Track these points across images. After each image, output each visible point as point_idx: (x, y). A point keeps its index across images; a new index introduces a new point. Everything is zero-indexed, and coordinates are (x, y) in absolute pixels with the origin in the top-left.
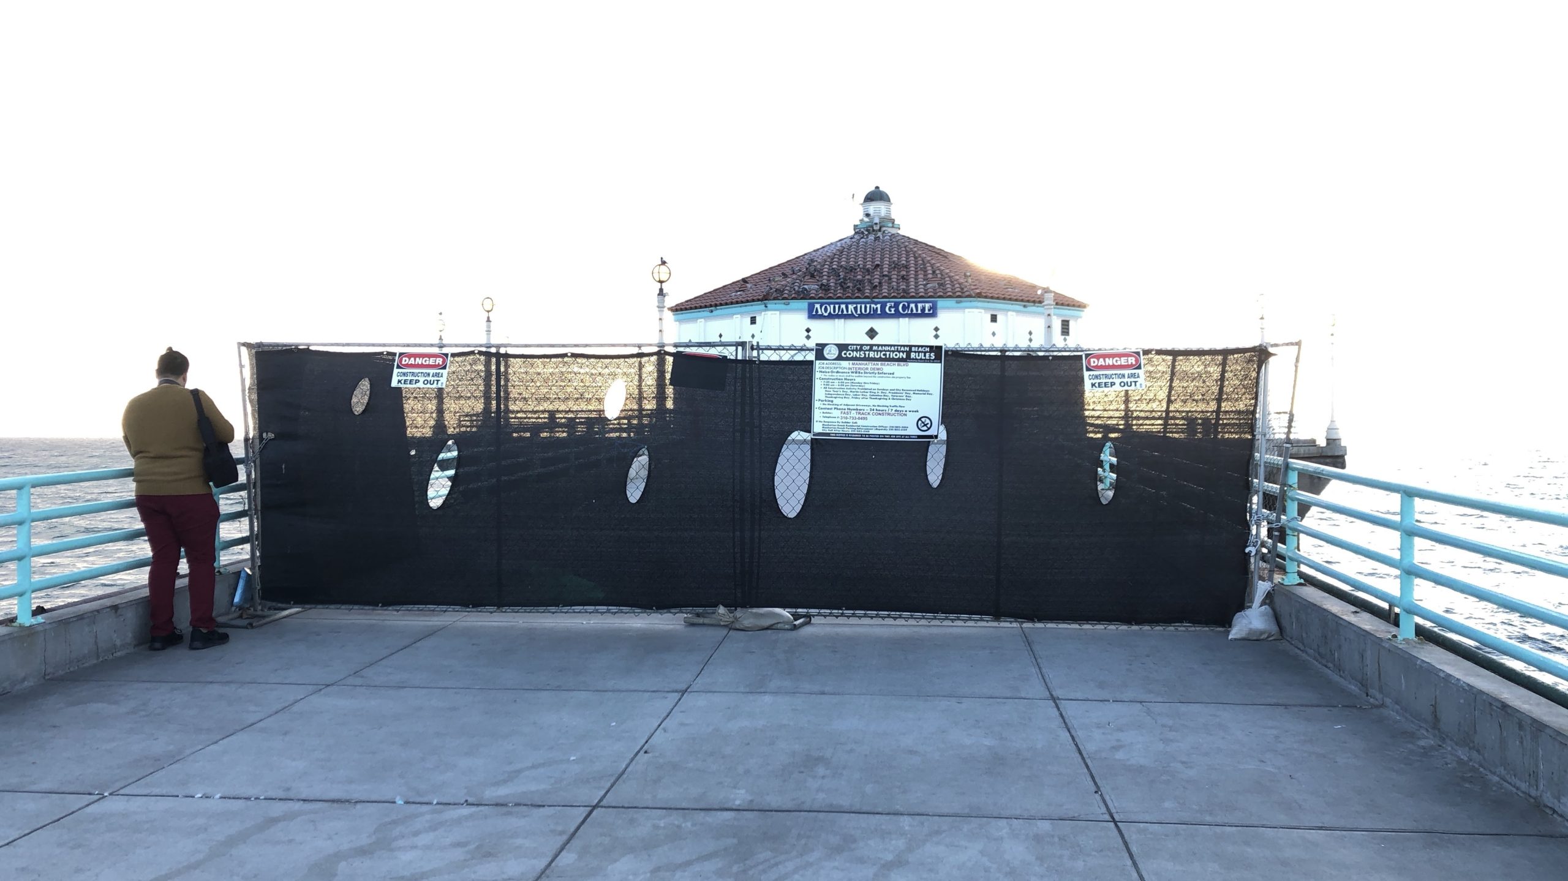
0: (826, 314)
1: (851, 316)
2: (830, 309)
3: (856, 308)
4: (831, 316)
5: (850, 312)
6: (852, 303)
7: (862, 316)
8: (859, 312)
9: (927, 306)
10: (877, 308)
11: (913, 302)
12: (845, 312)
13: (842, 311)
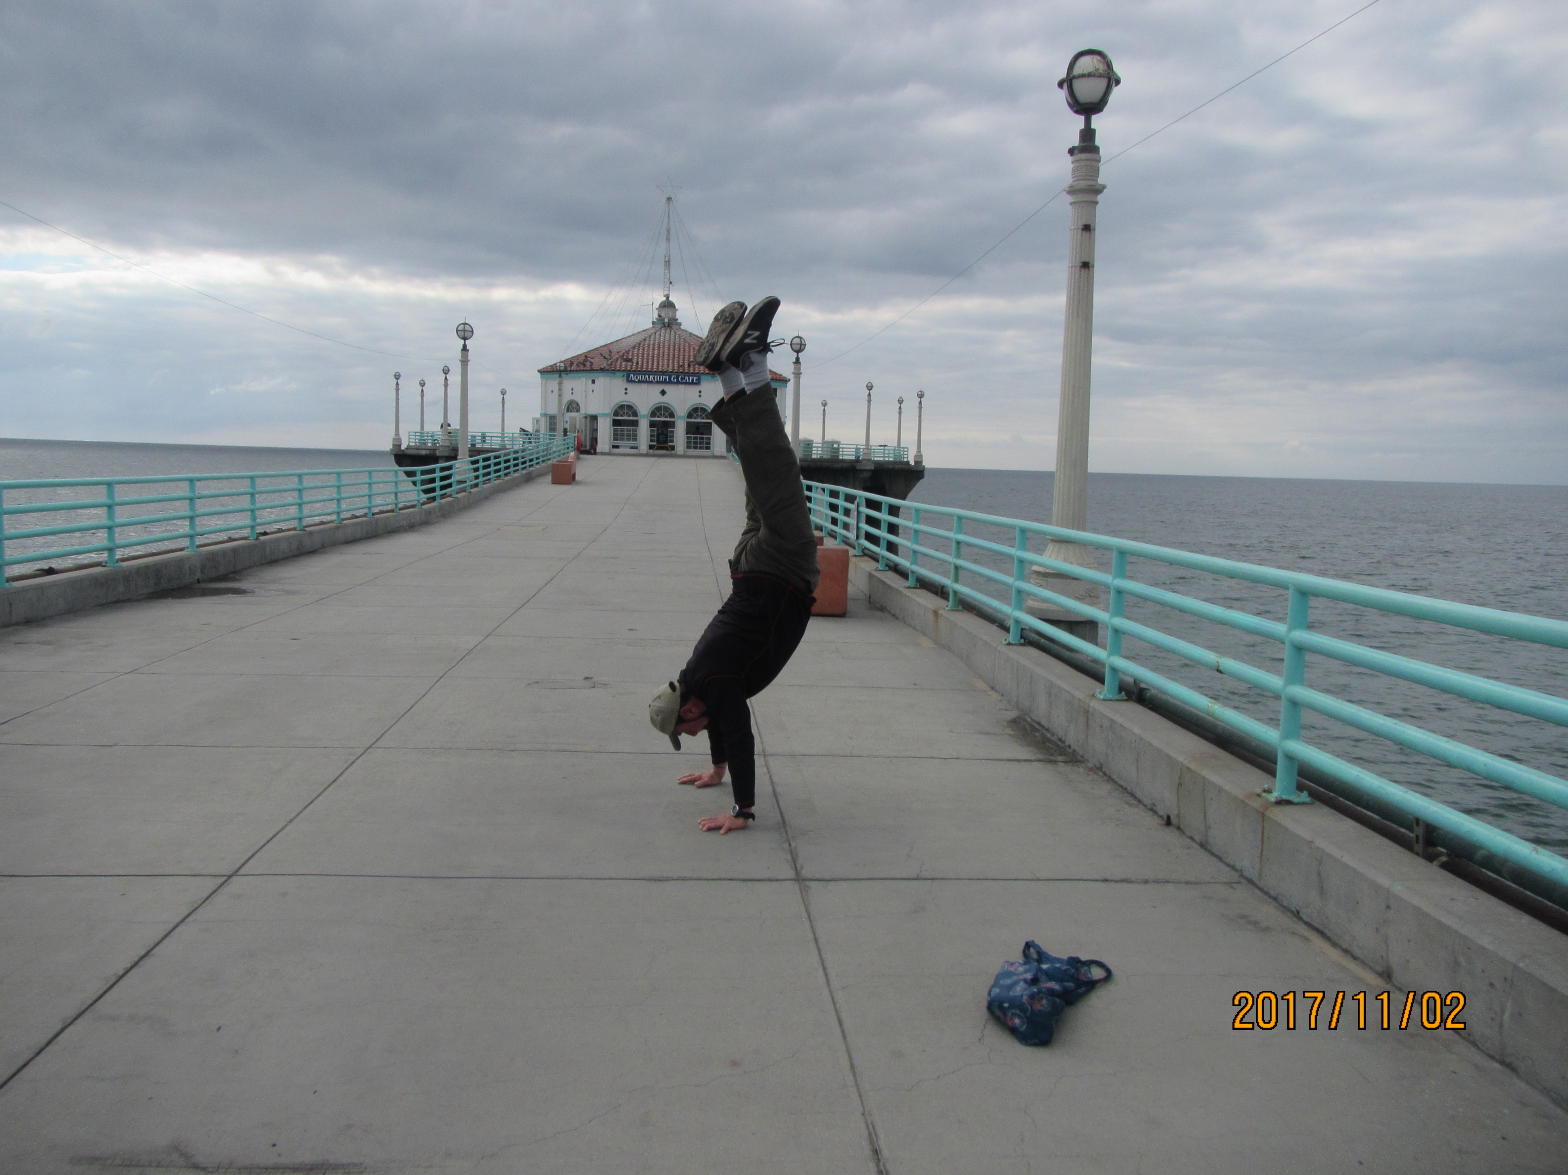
0: (637, 381)
1: (651, 382)
2: (640, 377)
3: (654, 378)
4: (639, 382)
5: (651, 380)
6: (652, 375)
7: (657, 382)
8: (656, 380)
9: (695, 378)
10: (666, 379)
11: (687, 376)
12: (648, 380)
13: (646, 379)
